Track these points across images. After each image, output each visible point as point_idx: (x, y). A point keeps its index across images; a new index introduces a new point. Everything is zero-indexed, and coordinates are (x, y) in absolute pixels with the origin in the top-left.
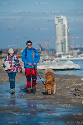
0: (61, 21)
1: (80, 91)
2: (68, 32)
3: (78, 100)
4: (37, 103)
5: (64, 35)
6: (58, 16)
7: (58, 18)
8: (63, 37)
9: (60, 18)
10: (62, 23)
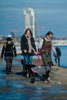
0: (29, 12)
1: (52, 73)
2: (35, 22)
3: (56, 81)
4: (20, 83)
5: (32, 25)
6: (26, 8)
7: (26, 9)
8: (31, 26)
9: (28, 10)
10: (30, 14)
